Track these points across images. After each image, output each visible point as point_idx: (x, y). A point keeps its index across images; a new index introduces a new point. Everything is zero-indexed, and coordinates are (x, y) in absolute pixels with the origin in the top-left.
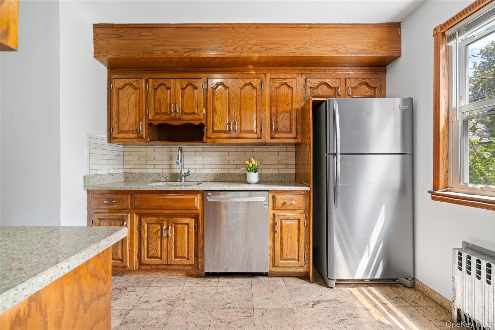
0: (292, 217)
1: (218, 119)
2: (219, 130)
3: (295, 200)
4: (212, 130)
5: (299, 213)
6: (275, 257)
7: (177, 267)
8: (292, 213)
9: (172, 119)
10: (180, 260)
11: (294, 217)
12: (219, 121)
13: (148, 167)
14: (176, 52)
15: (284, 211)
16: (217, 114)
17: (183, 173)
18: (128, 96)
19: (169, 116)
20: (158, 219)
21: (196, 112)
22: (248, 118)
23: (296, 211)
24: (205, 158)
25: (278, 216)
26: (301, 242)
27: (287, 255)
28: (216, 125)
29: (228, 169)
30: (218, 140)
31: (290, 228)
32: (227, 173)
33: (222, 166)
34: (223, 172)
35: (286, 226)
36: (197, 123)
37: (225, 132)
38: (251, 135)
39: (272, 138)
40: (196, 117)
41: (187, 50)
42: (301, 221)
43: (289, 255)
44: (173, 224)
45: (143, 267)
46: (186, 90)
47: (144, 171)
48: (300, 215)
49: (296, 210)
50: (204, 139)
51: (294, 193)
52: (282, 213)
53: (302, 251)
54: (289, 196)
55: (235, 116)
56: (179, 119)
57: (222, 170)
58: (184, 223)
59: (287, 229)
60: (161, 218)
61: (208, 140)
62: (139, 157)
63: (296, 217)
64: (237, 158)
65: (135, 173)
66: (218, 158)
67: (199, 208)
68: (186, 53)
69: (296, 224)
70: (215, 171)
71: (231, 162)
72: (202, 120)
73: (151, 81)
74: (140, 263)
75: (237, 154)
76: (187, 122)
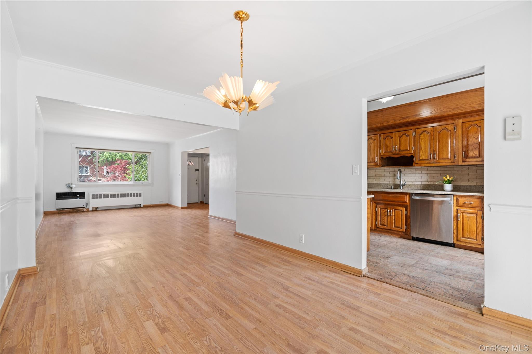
0: (471, 212)
1: (422, 152)
2: (423, 159)
3: (473, 202)
4: (419, 159)
5: (477, 210)
6: (458, 235)
7: (395, 232)
8: (472, 210)
9: (394, 154)
10: (397, 228)
11: (473, 212)
12: (423, 153)
13: (381, 180)
14: (395, 120)
15: (465, 208)
16: (422, 149)
17: (401, 183)
18: (370, 144)
19: (392, 153)
20: (385, 206)
21: (408, 149)
22: (444, 150)
23: (475, 209)
24: (417, 175)
25: (460, 210)
26: (479, 228)
27: (467, 235)
28: (421, 156)
29: (434, 182)
30: (423, 164)
31: (469, 219)
32: (432, 185)
33: (429, 180)
34: (430, 184)
35: (466, 217)
36: (409, 155)
37: (427, 160)
38: (446, 161)
39: (463, 162)
40: (408, 152)
41: (401, 119)
42: (479, 215)
43: (468, 235)
44: (393, 210)
45: (378, 229)
46: (402, 138)
47: (379, 182)
48: (478, 212)
49: (475, 208)
50: (414, 164)
51: (473, 197)
52: (463, 209)
53: (479, 234)
54: (469, 199)
55: (434, 150)
56: (398, 154)
57: (429, 182)
58: (399, 209)
59: (467, 219)
60: (387, 206)
61: (416, 165)
62: (376, 175)
63: (474, 212)
64: (440, 175)
65: (374, 184)
66: (426, 175)
67: (407, 202)
68: (401, 120)
69: (475, 217)
70: (423, 183)
71: (436, 178)
72: (412, 153)
73: (382, 135)
74: (377, 227)
75: (440, 172)
76: (403, 155)
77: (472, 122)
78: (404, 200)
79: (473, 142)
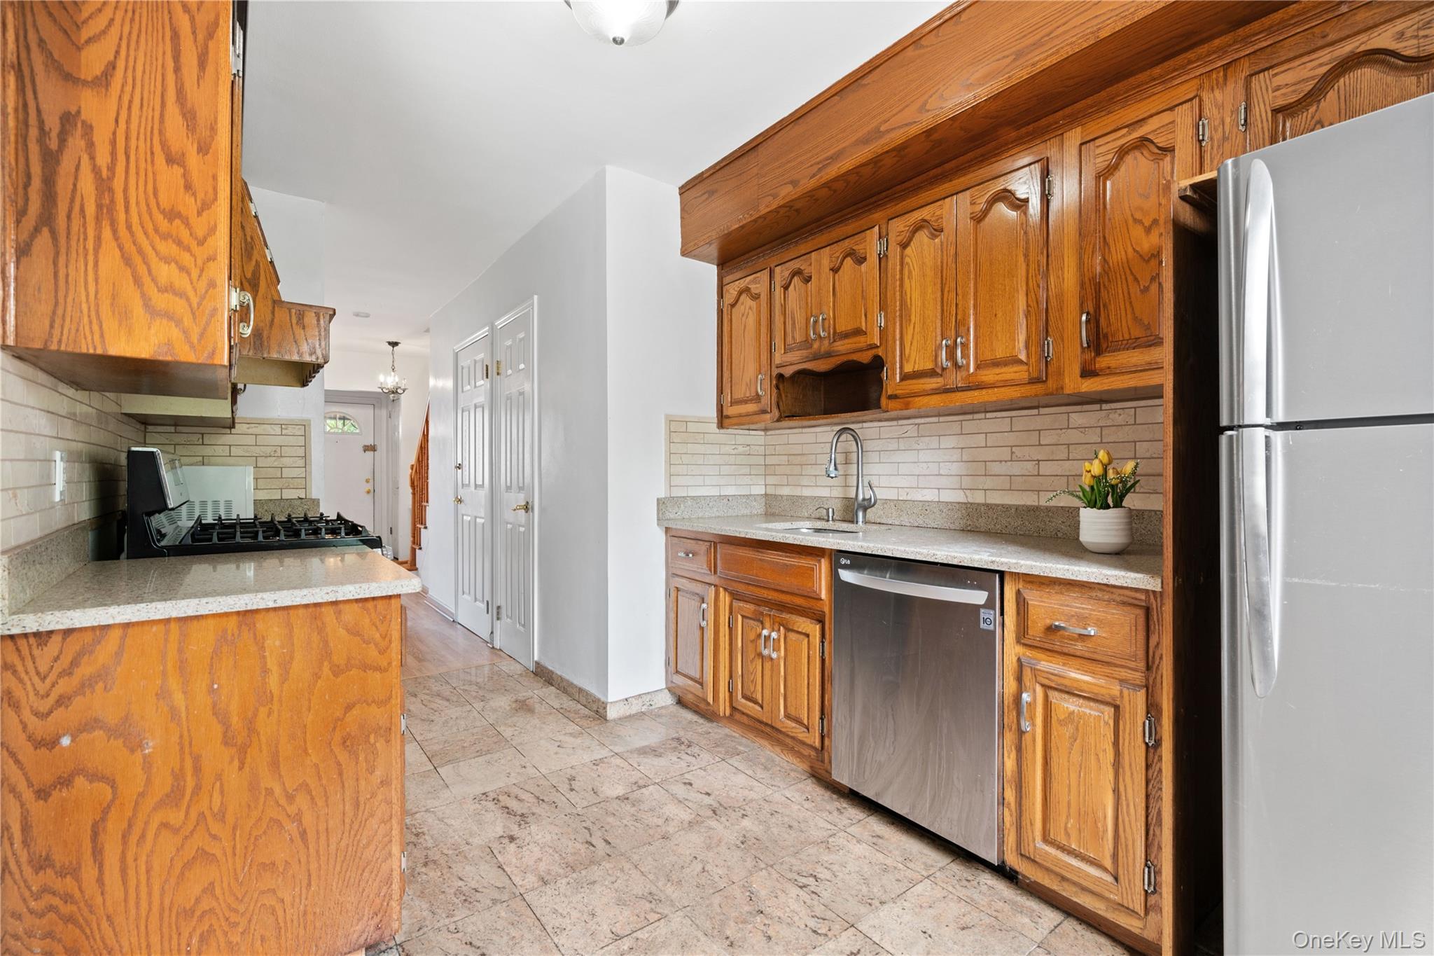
0: (1085, 687)
1: (913, 334)
2: (916, 369)
3: (1099, 623)
4: (901, 374)
5: (1122, 681)
6: (1023, 823)
7: (788, 741)
8: (1093, 673)
9: (816, 357)
10: (794, 725)
11: (1096, 690)
12: (915, 343)
13: (805, 481)
14: (794, 183)
15: (1061, 659)
16: (910, 320)
17: (861, 497)
18: (744, 319)
19: (809, 351)
20: (757, 608)
21: (864, 329)
22: (999, 315)
23: (1107, 670)
24: (924, 456)
25: (1033, 670)
26: (1128, 805)
27: (1068, 834)
28: (909, 356)
29: (985, 490)
30: (917, 399)
31: (1077, 729)
32: (978, 504)
33: (967, 482)
34: (971, 500)
35: (1062, 717)
36: (865, 358)
37: (932, 373)
38: (1009, 373)
39: (1087, 373)
40: (861, 341)
41: (815, 168)
42: (1127, 716)
43: (1074, 834)
44: (782, 628)
45: (737, 716)
46: (841, 272)
48: (1121, 692)
49: (1108, 664)
50: (884, 401)
51: (1100, 594)
52: (1047, 665)
53: (1130, 843)
54: (1076, 604)
55: (959, 317)
56: (829, 355)
57: (968, 492)
58: (800, 630)
59: (1068, 731)
60: (761, 609)
61: (892, 404)
62: (791, 458)
63: (1104, 691)
64: (1012, 453)
65: (782, 496)
66: (956, 455)
67: (824, 595)
68: (814, 175)
69: (1107, 723)
70: (959, 497)
71: (996, 468)
72: (878, 347)
73: (778, 270)
74: (733, 708)
75: (1012, 439)
76: (845, 358)
77: (1125, 131)
78: (810, 585)
79: (1130, 250)
